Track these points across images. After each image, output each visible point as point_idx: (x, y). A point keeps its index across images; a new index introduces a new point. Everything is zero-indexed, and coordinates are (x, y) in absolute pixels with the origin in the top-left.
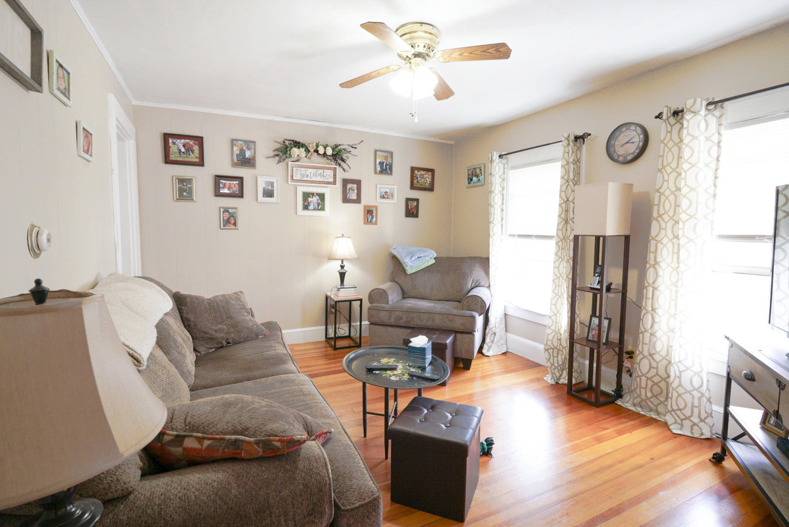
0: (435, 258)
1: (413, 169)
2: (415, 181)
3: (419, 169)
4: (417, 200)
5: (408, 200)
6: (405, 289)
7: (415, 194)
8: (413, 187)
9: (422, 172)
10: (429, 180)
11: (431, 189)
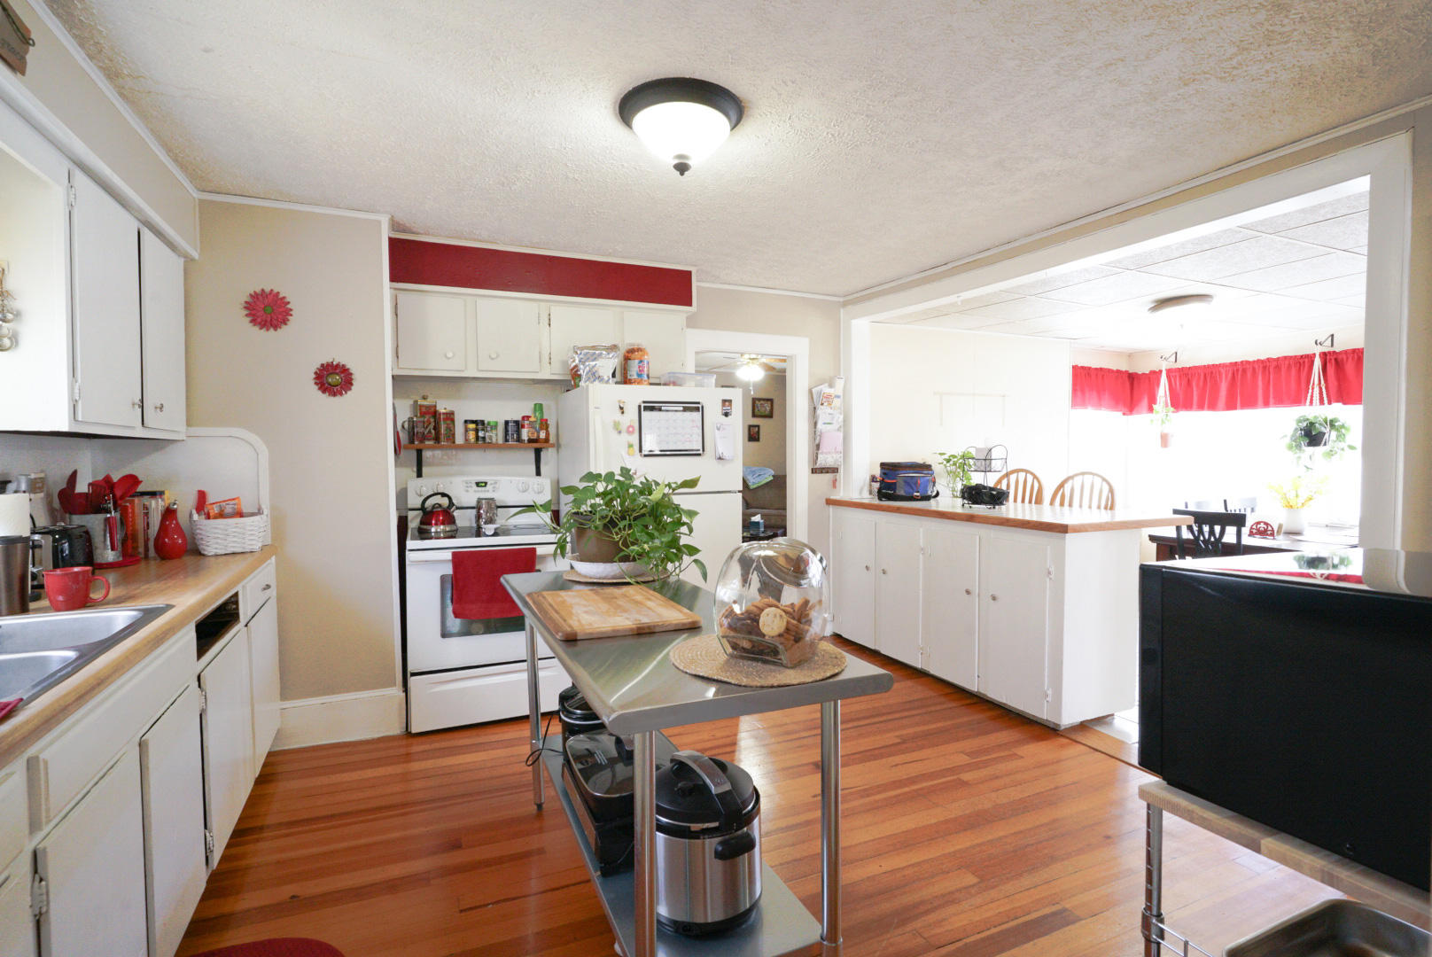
0: (773, 476)
1: (754, 400)
2: (756, 410)
3: (759, 400)
4: (758, 426)
5: (750, 427)
6: (749, 501)
7: (755, 421)
8: (754, 415)
9: (762, 402)
10: (768, 409)
11: (770, 416)
